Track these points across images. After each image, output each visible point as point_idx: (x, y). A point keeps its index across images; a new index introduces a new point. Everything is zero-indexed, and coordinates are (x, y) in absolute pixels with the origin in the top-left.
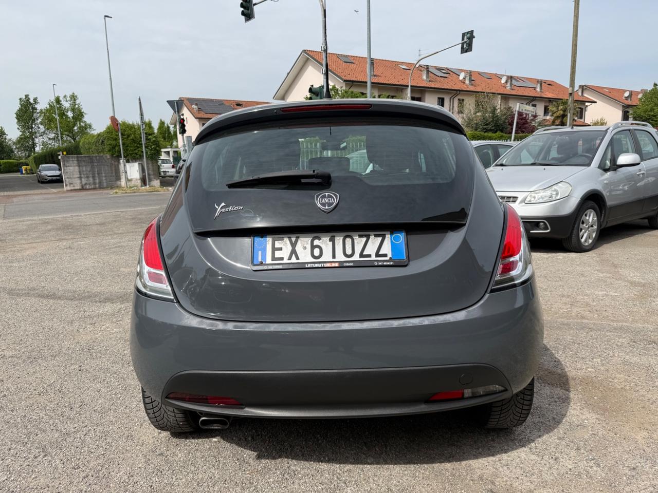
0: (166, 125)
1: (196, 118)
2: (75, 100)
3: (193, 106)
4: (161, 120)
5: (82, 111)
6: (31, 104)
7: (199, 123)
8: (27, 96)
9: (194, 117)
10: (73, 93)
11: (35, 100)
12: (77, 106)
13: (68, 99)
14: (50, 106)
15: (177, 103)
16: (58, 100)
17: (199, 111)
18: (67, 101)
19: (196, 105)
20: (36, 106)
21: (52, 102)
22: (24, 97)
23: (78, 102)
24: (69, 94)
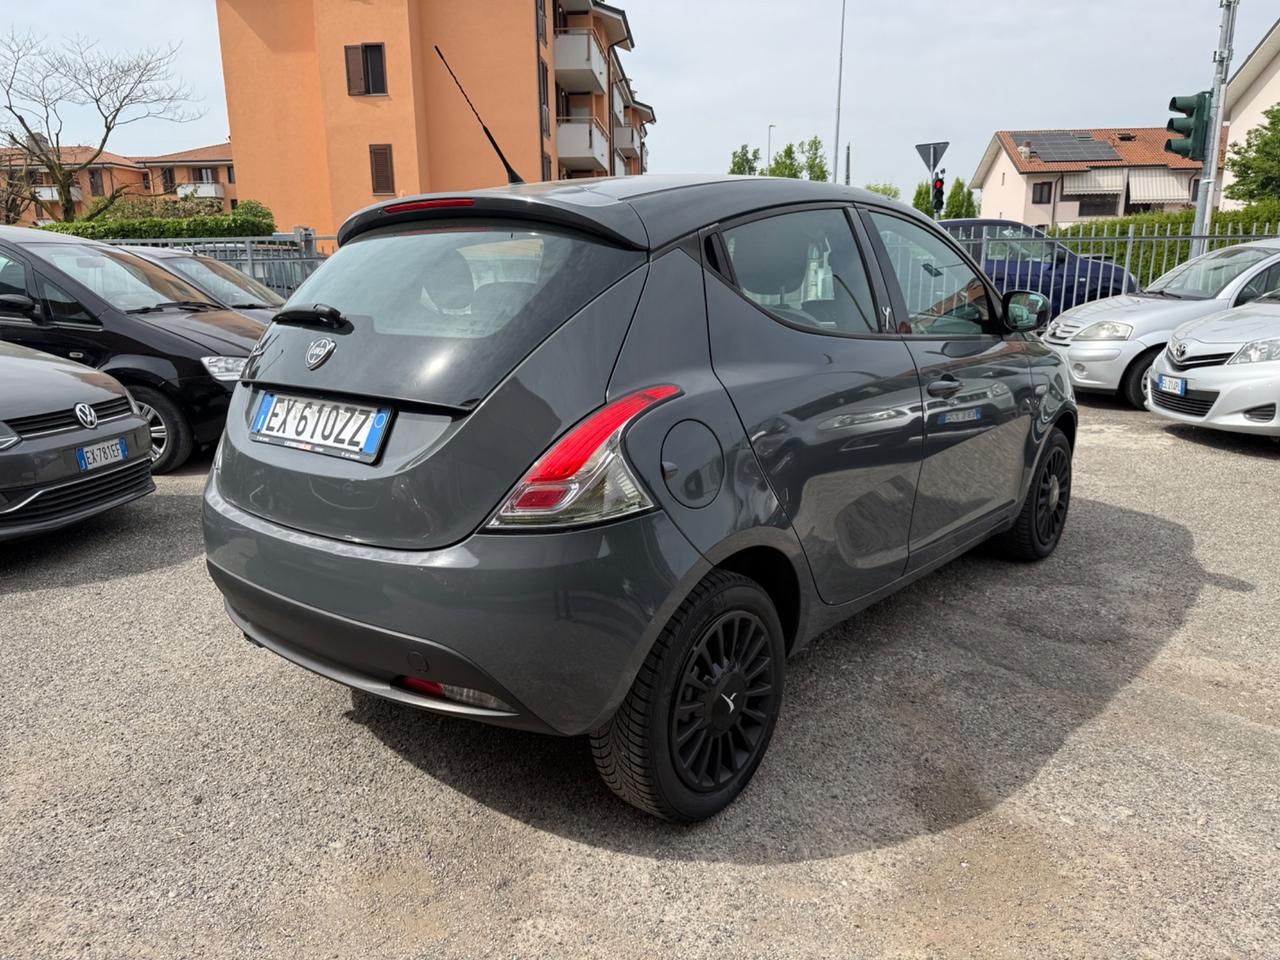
0: (965, 190)
1: (1021, 173)
2: (817, 149)
3: (1020, 148)
4: (958, 180)
5: (825, 169)
6: (748, 161)
7: (1027, 183)
8: (744, 148)
9: (1018, 170)
10: (816, 137)
11: (756, 153)
12: (818, 160)
13: (806, 147)
14: (777, 163)
15: (935, 148)
16: (789, 152)
17: (1031, 157)
18: (803, 152)
19: (1028, 145)
20: (755, 164)
21: (780, 156)
22: (740, 150)
23: (820, 153)
24: (807, 140)
